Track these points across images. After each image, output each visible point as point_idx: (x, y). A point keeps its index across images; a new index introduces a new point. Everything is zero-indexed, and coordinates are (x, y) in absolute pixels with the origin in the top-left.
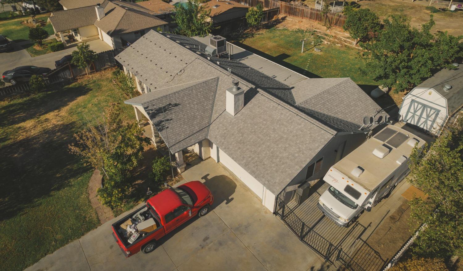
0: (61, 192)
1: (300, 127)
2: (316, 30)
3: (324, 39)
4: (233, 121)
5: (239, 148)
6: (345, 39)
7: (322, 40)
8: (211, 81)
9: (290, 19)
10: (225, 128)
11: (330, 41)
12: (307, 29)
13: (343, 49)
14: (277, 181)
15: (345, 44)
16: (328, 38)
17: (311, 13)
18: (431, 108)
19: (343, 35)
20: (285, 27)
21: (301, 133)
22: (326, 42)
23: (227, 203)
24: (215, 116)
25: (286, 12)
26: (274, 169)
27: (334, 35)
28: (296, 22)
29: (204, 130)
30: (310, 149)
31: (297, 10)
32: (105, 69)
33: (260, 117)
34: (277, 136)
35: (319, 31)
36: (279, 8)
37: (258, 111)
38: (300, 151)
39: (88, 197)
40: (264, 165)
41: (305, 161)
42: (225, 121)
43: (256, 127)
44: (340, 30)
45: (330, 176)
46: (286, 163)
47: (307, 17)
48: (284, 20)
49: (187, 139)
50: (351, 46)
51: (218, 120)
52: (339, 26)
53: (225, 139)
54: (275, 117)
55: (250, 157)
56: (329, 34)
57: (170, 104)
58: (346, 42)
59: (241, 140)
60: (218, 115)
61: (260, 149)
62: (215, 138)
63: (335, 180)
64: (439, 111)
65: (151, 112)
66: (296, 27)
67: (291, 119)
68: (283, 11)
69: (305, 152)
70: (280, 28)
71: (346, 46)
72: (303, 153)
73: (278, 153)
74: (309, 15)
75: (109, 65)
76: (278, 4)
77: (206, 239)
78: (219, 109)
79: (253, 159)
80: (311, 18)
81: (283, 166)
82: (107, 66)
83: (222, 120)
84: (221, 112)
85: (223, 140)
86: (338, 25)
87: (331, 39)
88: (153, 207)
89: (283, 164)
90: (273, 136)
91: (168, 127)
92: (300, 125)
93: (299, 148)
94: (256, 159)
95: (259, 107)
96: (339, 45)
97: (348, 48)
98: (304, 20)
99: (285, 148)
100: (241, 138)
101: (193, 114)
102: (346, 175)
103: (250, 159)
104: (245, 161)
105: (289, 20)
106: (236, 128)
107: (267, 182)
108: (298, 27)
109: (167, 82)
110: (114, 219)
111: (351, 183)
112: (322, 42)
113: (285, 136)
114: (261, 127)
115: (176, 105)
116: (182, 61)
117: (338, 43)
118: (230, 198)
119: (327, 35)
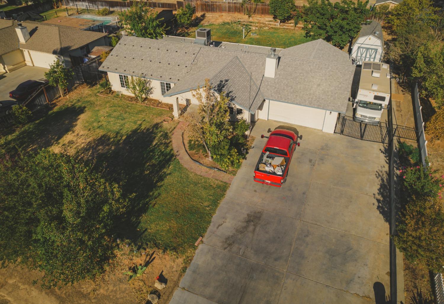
1: (329, 70)
2: (239, 20)
3: (251, 26)
4: (276, 81)
5: (296, 96)
6: (268, 23)
7: (250, 27)
8: (234, 60)
9: (209, 15)
11: (257, 27)
12: (231, 21)
13: (271, 30)
14: (339, 104)
15: (271, 26)
16: (254, 24)
17: (229, 7)
18: (372, 49)
19: (267, 19)
20: (210, 23)
21: (332, 73)
22: (254, 28)
23: (301, 139)
24: (258, 82)
25: (202, 10)
26: (332, 99)
27: (257, 21)
28: (217, 17)
30: (346, 80)
31: (215, 6)
32: (76, 88)
33: (296, 73)
34: (317, 80)
35: (242, 20)
36: (195, 7)
37: (290, 69)
38: (341, 83)
40: (323, 99)
41: (348, 87)
42: (270, 83)
43: (298, 79)
44: (260, 16)
45: (361, 95)
46: (337, 93)
47: (225, 11)
48: (205, 17)
49: (254, 102)
50: (276, 27)
51: (263, 84)
52: (258, 13)
53: (280, 94)
54: (306, 69)
55: (309, 98)
56: (253, 21)
57: (221, 81)
58: (271, 25)
59: (293, 91)
60: (260, 81)
61: (312, 91)
62: (272, 96)
63: (365, 95)
64: (377, 50)
65: (216, 89)
66: (220, 21)
67: (319, 67)
68: (200, 9)
69: (344, 82)
70: (205, 25)
71: (272, 28)
72: (343, 84)
73: (327, 89)
74: (227, 9)
75: (78, 83)
76: (193, 3)
77: (311, 161)
78: (257, 77)
79: (312, 99)
80: (229, 11)
81: (336, 95)
82: (77, 85)
83: (266, 84)
84: (261, 79)
85: (279, 96)
86: (256, 12)
87: (257, 25)
88: (275, 147)
89: (335, 94)
90: (314, 81)
91: (236, 97)
92: (328, 68)
93: (338, 81)
94: (315, 97)
95: (289, 67)
96: (267, 28)
97: (275, 29)
98: (223, 14)
99: (329, 85)
100: (292, 89)
101: (243, 84)
102: (371, 90)
103: (310, 99)
104: (307, 102)
105: (209, 17)
106: (282, 85)
108: (222, 21)
109: (186, 72)
110: (235, 177)
111: (376, 94)
112: (250, 28)
113: (323, 78)
114: (301, 79)
115: (227, 81)
116: (187, 54)
117: (265, 27)
118: (299, 135)
119: (251, 22)
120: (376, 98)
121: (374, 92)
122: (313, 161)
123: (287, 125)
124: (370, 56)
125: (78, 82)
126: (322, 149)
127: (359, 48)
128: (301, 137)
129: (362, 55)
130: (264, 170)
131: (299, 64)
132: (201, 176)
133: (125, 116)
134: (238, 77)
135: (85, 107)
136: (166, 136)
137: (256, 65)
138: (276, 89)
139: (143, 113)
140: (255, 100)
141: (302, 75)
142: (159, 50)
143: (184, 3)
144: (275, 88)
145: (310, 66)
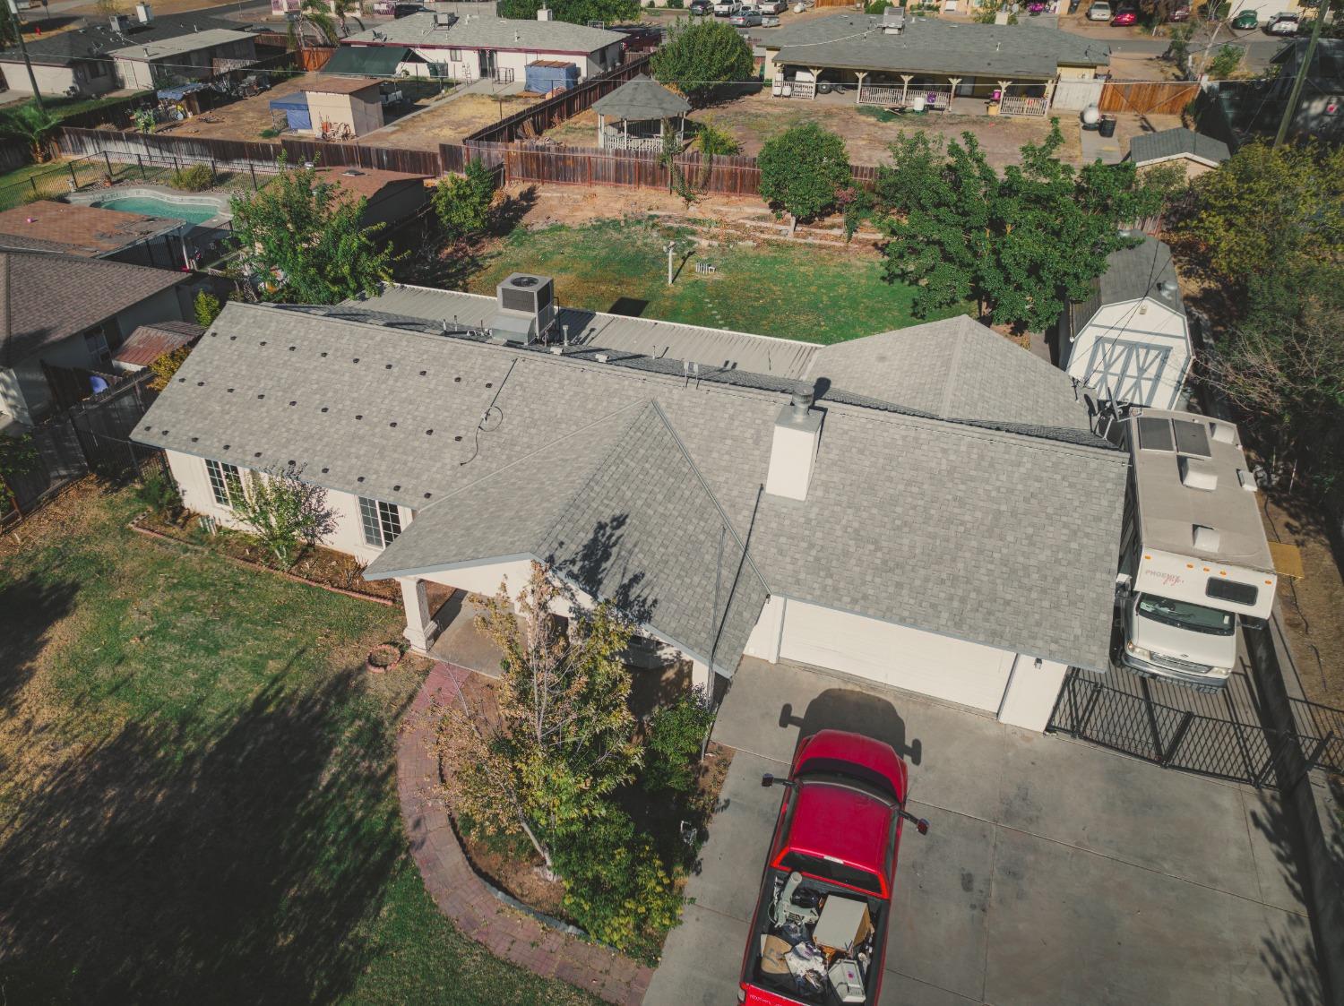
0: (362, 991)
1: (1023, 470)
2: (652, 213)
3: (693, 233)
4: (812, 516)
5: (899, 585)
6: (754, 223)
7: (690, 238)
8: (643, 417)
9: (549, 194)
10: (804, 545)
11: (713, 237)
12: (625, 216)
13: (766, 252)
14: (1078, 632)
15: (762, 236)
16: (705, 229)
17: (619, 166)
18: (1148, 347)
19: (750, 209)
20: (552, 221)
21: (1037, 485)
22: (704, 243)
23: (917, 761)
24: (740, 518)
25: (527, 175)
26: (1046, 604)
27: (714, 217)
28: (575, 201)
29: (743, 571)
30: (1098, 519)
31: (569, 162)
32: (53, 497)
33: (890, 479)
34: (979, 514)
35: (663, 214)
36: (501, 165)
37: (867, 463)
38: (1075, 533)
39: (489, 956)
40: (1007, 603)
41: (1108, 553)
42: (787, 522)
43: (899, 510)
44: (725, 200)
45: (1152, 573)
46: (1064, 576)
47: (605, 179)
48: (533, 199)
49: (730, 614)
50: (782, 238)
51: (759, 528)
52: (716, 189)
53: (830, 575)
54: (933, 465)
55: (951, 598)
56: (699, 216)
57: (601, 526)
58: (762, 232)
59: (885, 562)
60: (747, 513)
61: (960, 565)
62: (798, 582)
63: (1169, 577)
64: (1168, 350)
65: (576, 569)
66: (586, 214)
67: (981, 457)
68: (517, 171)
69: (1088, 530)
70: (536, 228)
71: (769, 243)
72: (1087, 535)
73: (1021, 559)
74: (612, 173)
76: (494, 152)
77: (967, 882)
78: (735, 493)
79: (963, 600)
80: (618, 180)
81: (1063, 588)
82: (58, 483)
83: (774, 525)
84: (754, 503)
85: (829, 581)
86: (713, 186)
87: (714, 230)
88: (827, 857)
89: (1057, 581)
90: (967, 518)
91: (655, 602)
92: (1019, 464)
93: (1065, 525)
94: (973, 595)
95: (861, 452)
96: (750, 243)
97: (780, 246)
98: (599, 189)
99: (1030, 537)
100: (879, 554)
101: (680, 533)
102: (1192, 556)
103: (956, 604)
104: (945, 615)
105: (549, 199)
106: (839, 533)
107: (1053, 647)
108: (593, 215)
109: (457, 463)
110: (658, 973)
111: (1217, 572)
112: (691, 243)
113: (1003, 508)
114: (914, 508)
115: (619, 521)
116: (463, 383)
117: (742, 239)
118: (909, 743)
119: (695, 222)
120: (1217, 588)
121: (1208, 565)
122: (977, 885)
123: (858, 689)
124: (1142, 370)
125: (63, 472)
126: (1009, 815)
127: (1099, 340)
128: (916, 752)
129: (1108, 366)
130: (785, 971)
131: (900, 442)
132: (512, 967)
133: (221, 630)
134: (660, 497)
135: (75, 587)
136: (376, 740)
137: (729, 442)
138: (814, 552)
139: (290, 621)
140: (733, 607)
141: (915, 490)
142: (358, 366)
143: (464, 151)
144: (812, 546)
145: (944, 451)
